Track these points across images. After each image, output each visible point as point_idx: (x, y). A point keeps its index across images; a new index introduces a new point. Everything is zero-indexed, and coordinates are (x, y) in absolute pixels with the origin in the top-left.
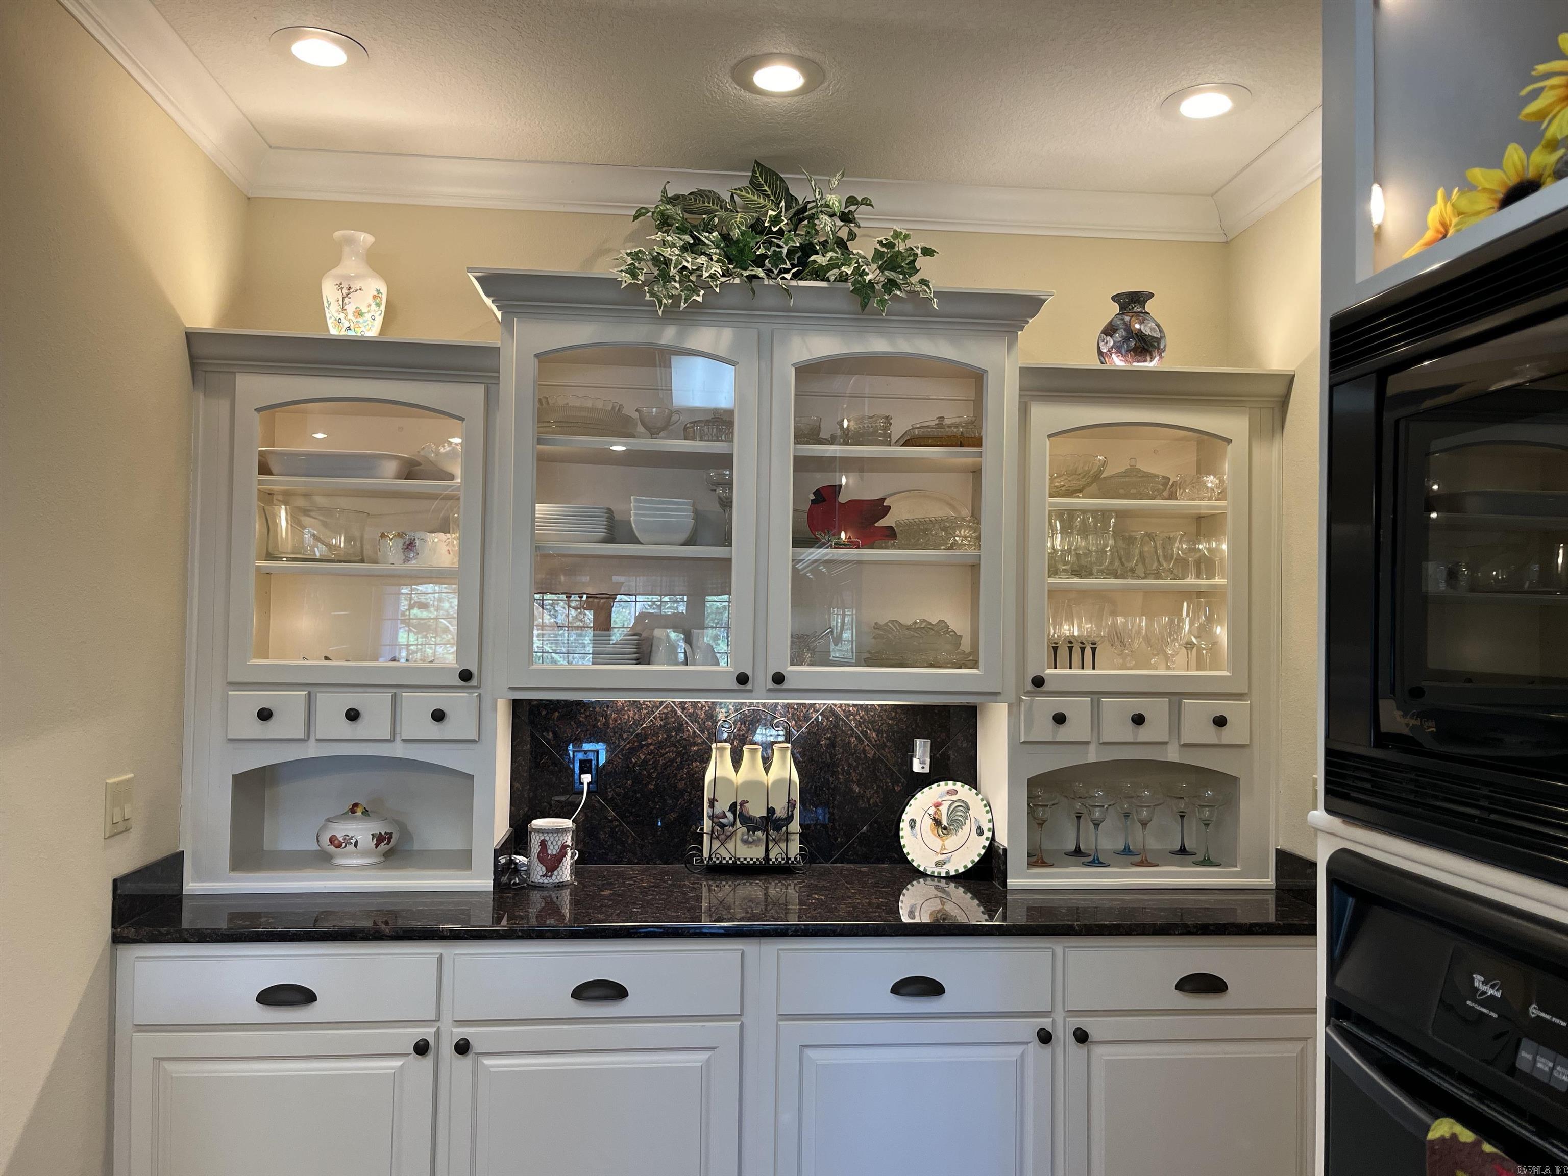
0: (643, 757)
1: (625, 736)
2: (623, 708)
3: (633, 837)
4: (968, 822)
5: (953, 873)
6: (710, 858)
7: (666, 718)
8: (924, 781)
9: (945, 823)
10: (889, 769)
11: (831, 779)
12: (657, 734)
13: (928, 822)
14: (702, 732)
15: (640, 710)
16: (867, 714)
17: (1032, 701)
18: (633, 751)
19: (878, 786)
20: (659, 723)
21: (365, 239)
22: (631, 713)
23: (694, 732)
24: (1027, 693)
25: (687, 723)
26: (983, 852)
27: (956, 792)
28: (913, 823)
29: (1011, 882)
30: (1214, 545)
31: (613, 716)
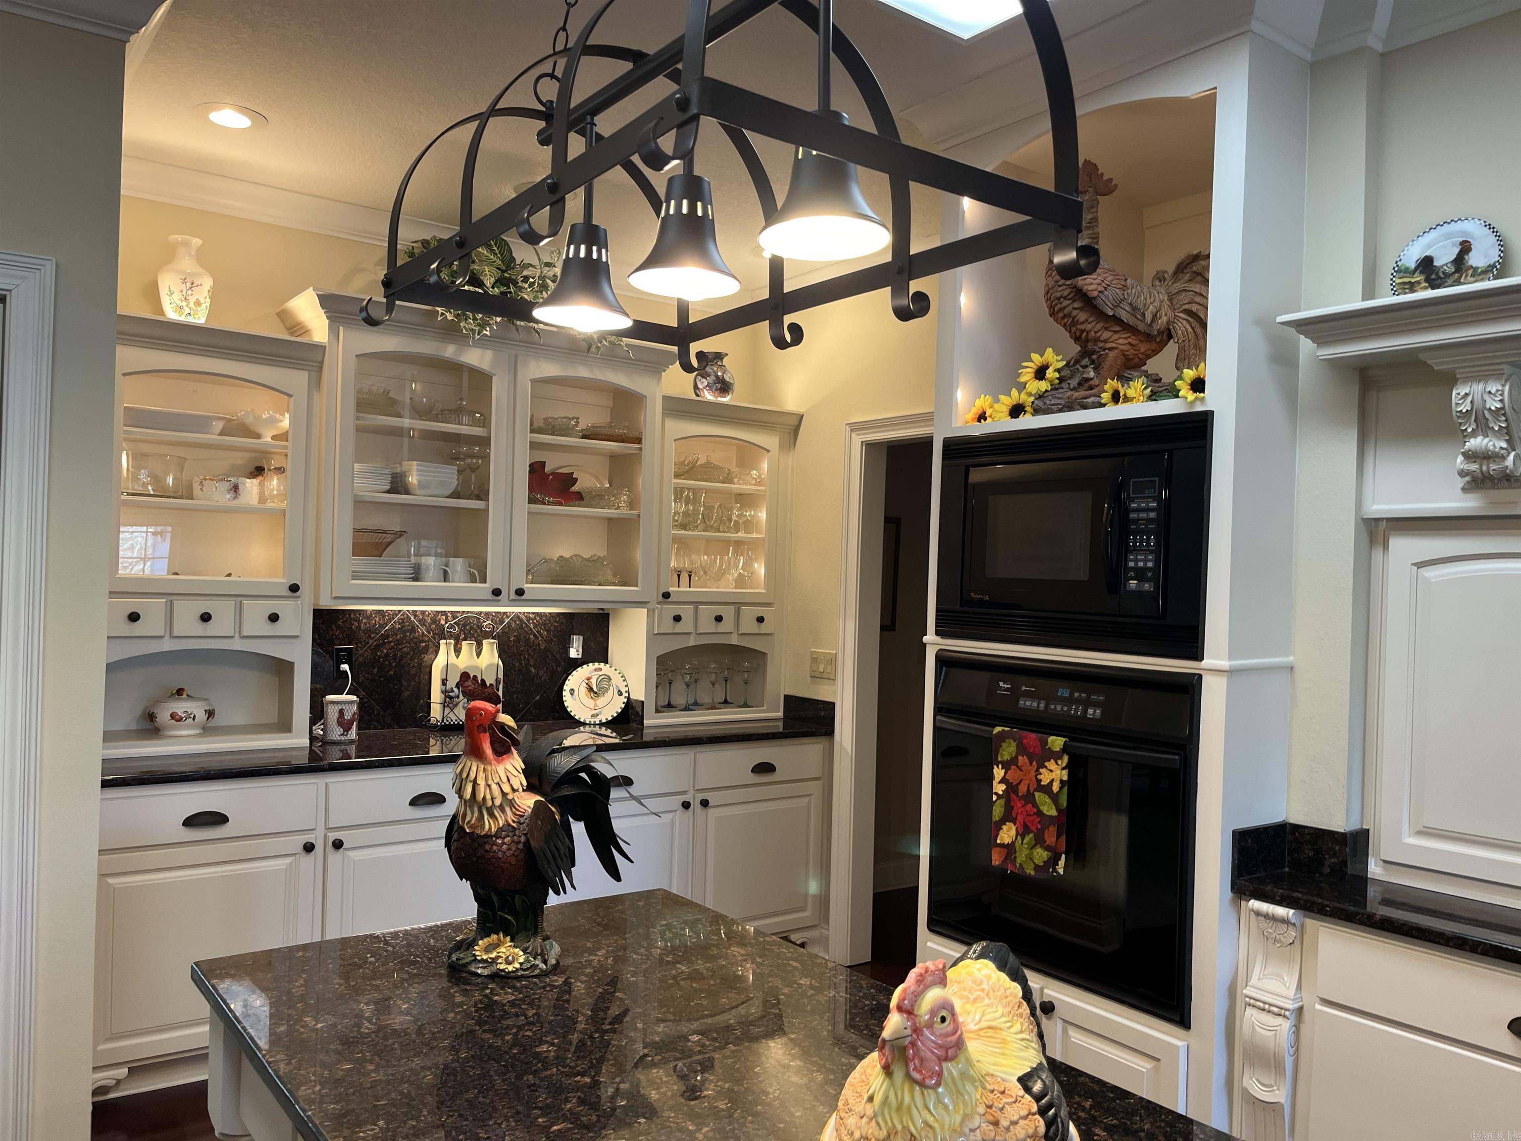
0: (385, 651)
1: (373, 636)
2: (371, 615)
3: (378, 710)
4: (611, 688)
5: (604, 721)
6: (443, 721)
7: (403, 622)
8: (576, 664)
9: (595, 689)
10: (555, 656)
11: (517, 664)
12: (396, 635)
13: (583, 689)
14: (429, 632)
15: (384, 616)
16: (541, 619)
17: (662, 608)
18: (378, 647)
19: (547, 668)
20: (398, 626)
21: (197, 242)
22: (377, 619)
23: (423, 633)
24: (658, 603)
25: (418, 626)
26: (623, 706)
27: (601, 669)
28: (572, 691)
29: (646, 722)
30: (753, 513)
31: (364, 621)
